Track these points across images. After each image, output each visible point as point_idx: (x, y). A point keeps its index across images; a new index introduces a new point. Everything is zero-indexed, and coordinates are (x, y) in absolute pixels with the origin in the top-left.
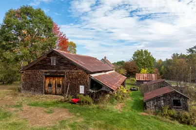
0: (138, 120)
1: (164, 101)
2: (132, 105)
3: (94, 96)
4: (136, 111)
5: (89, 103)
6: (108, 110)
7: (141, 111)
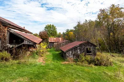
0: (64, 69)
1: (80, 50)
2: (52, 57)
3: (14, 51)
4: (58, 62)
5: (6, 60)
6: (31, 64)
7: (62, 61)
